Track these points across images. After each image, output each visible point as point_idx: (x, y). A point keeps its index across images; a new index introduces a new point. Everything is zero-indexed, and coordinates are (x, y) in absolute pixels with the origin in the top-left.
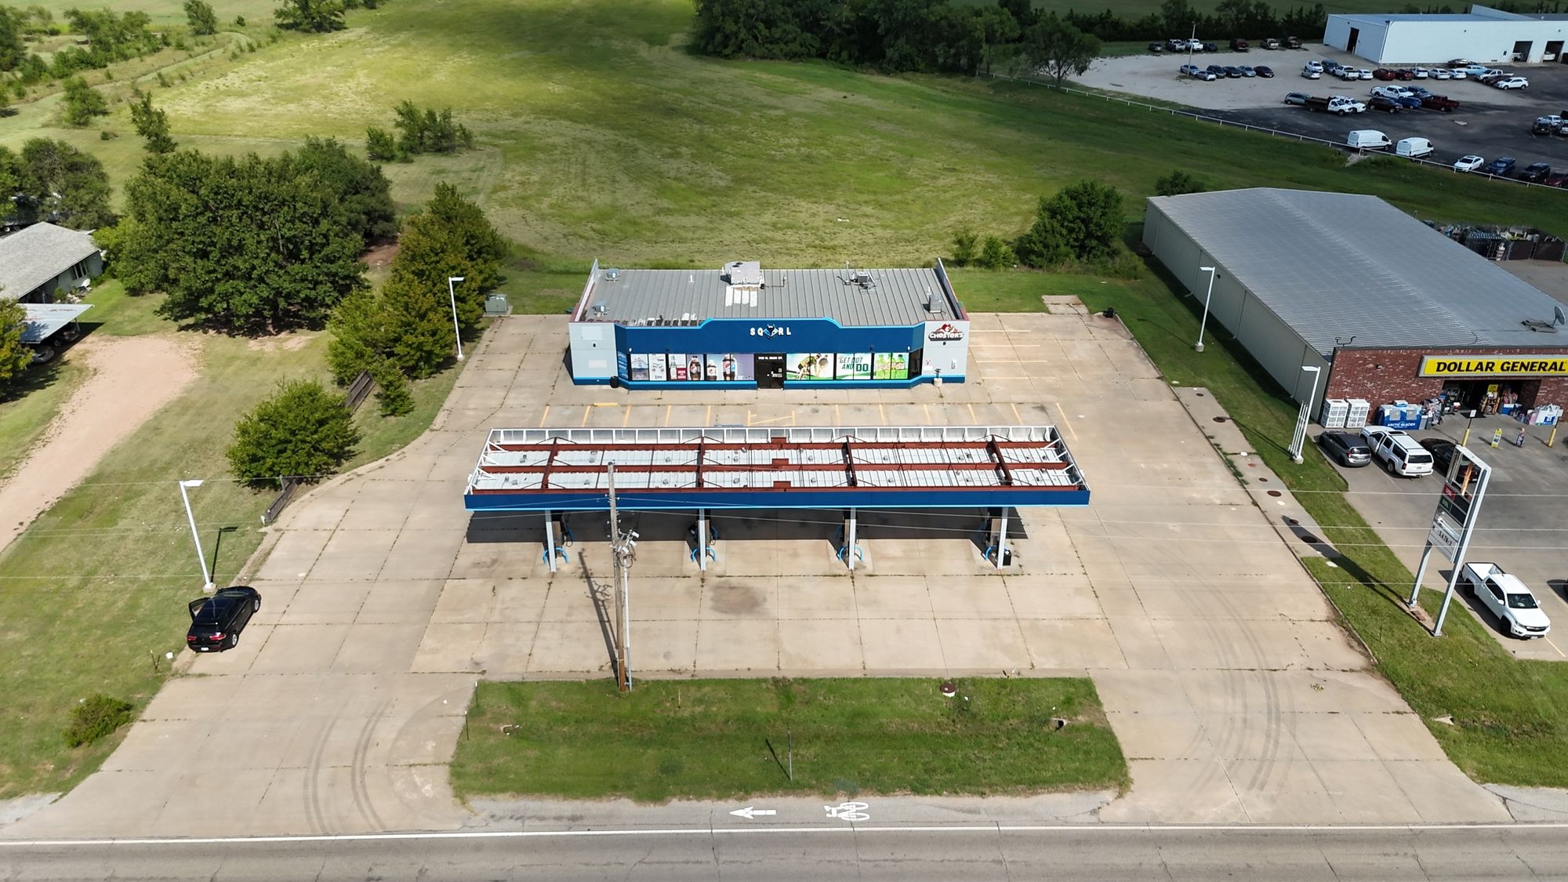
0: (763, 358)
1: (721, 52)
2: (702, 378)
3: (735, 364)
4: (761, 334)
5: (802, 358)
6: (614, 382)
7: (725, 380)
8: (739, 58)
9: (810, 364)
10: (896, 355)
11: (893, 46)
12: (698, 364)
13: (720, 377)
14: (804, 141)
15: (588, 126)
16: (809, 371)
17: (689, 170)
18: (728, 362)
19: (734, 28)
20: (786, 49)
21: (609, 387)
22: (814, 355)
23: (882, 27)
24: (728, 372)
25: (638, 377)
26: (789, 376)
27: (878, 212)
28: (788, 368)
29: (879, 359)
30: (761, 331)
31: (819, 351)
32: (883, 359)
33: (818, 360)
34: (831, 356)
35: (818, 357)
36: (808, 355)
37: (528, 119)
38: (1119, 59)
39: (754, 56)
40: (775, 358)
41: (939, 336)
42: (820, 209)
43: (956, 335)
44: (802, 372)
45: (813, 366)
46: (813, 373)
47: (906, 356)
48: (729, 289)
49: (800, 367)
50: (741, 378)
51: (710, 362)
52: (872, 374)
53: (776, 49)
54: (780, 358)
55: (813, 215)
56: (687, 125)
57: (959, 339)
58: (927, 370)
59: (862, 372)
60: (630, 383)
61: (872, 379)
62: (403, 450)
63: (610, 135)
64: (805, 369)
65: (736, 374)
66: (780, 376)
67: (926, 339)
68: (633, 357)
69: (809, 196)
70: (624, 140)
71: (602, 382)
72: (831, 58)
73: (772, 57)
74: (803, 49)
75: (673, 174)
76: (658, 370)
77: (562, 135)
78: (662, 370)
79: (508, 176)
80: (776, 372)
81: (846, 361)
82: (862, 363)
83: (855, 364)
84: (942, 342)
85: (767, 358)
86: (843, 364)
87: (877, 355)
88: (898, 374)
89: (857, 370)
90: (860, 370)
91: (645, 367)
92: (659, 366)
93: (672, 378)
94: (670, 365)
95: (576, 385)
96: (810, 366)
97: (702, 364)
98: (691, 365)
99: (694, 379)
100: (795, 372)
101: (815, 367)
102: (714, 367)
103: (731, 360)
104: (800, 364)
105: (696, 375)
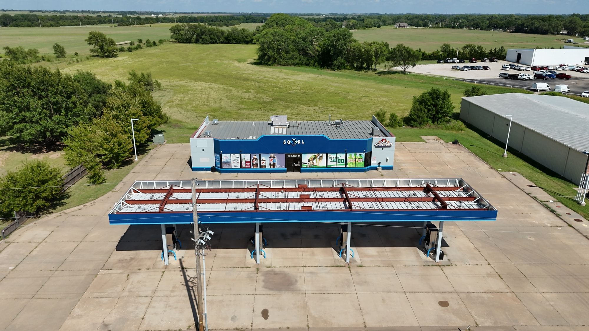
0: (290, 156)
1: (267, 63)
2: (259, 167)
3: (276, 159)
4: (289, 143)
5: (310, 156)
6: (213, 170)
7: (270, 168)
8: (275, 65)
9: (314, 159)
10: (358, 154)
11: (336, 60)
12: (256, 159)
13: (268, 166)
14: (302, 88)
15: (211, 84)
16: (314, 163)
17: (254, 96)
18: (272, 158)
19: (273, 54)
20: (293, 62)
21: (211, 172)
22: (316, 154)
23: (332, 52)
24: (272, 164)
25: (225, 166)
26: (304, 165)
27: (337, 109)
28: (303, 161)
29: (350, 156)
30: (289, 142)
31: (319, 152)
32: (351, 156)
33: (318, 157)
34: (325, 155)
35: (318, 155)
36: (313, 154)
37: (187, 82)
38: (426, 65)
39: (280, 65)
40: (296, 156)
41: (380, 145)
42: (311, 108)
43: (389, 144)
44: (310, 164)
45: (315, 160)
46: (315, 164)
47: (363, 155)
48: (272, 128)
49: (309, 161)
50: (278, 167)
51: (263, 158)
52: (346, 164)
53: (290, 62)
54: (299, 156)
55: (309, 110)
56: (253, 84)
57: (390, 146)
58: (374, 163)
59: (341, 163)
60: (221, 169)
61: (346, 167)
62: (94, 201)
63: (221, 86)
64: (312, 162)
65: (276, 164)
66: (299, 165)
67: (373, 147)
68: (223, 156)
69: (306, 104)
70: (226, 88)
71: (207, 169)
72: (311, 66)
73: (288, 65)
74: (300, 62)
75: (247, 97)
76: (236, 163)
77: (200, 86)
78: (238, 163)
79: (175, 98)
80: (297, 163)
81: (333, 158)
82: (341, 159)
83: (337, 159)
84: (381, 148)
85: (292, 156)
86: (331, 159)
87: (348, 155)
88: (359, 164)
89: (338, 162)
90: (340, 162)
91: (229, 161)
92: (236, 160)
93: (243, 167)
94: (242, 160)
95: (194, 171)
96: (314, 160)
97: (259, 159)
98: (253, 160)
99: (255, 167)
100: (306, 164)
101: (317, 161)
102: (265, 161)
103: (273, 157)
104: (309, 159)
105: (255, 165)
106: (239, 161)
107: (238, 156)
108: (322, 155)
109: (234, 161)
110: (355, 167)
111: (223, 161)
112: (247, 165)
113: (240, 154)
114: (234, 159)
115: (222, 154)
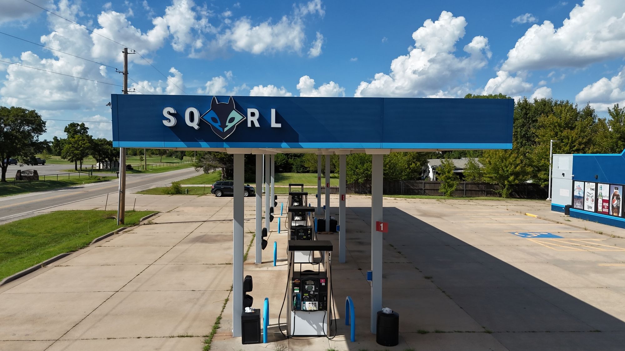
2: (620, 215)
6: (567, 211)
12: (618, 198)
21: (564, 214)
60: (573, 211)
68: (575, 185)
78: (593, 201)
91: (582, 195)
92: (591, 195)
93: (599, 210)
94: (598, 195)
95: (552, 210)
97: (621, 198)
98: (613, 198)
99: (615, 214)
105: (616, 209)
106: (594, 198)
107: (594, 187)
109: (588, 196)
111: (575, 194)
112: (604, 208)
113: (596, 183)
114: (588, 193)
115: (575, 182)
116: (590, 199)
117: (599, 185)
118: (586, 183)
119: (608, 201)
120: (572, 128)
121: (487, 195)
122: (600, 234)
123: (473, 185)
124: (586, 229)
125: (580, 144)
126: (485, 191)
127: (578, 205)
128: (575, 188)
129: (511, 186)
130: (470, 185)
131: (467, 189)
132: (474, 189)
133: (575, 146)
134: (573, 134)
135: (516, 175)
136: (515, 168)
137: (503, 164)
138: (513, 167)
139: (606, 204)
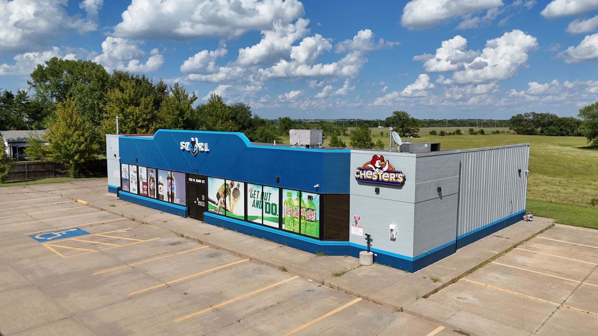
0: (190, 179)
2: (156, 197)
3: (174, 184)
4: (188, 149)
5: (219, 184)
9: (225, 193)
10: (305, 195)
12: (154, 181)
13: (166, 197)
16: (225, 204)
18: (170, 181)
22: (228, 182)
26: (209, 206)
28: (210, 196)
29: (288, 199)
30: (187, 146)
32: (291, 200)
33: (232, 190)
35: (232, 185)
36: (224, 181)
40: (200, 181)
41: (367, 175)
43: (392, 177)
44: (219, 204)
45: (227, 198)
46: (228, 208)
47: (316, 197)
49: (218, 196)
50: (178, 201)
51: (160, 179)
52: (281, 221)
54: (203, 182)
58: (354, 234)
59: (270, 215)
60: (120, 192)
61: (280, 228)
64: (222, 199)
65: (175, 195)
66: (203, 204)
68: (123, 166)
78: (136, 183)
80: (201, 200)
81: (256, 196)
82: (271, 202)
83: (264, 201)
84: (374, 188)
85: (194, 180)
86: (253, 199)
87: (285, 192)
88: (309, 227)
89: (266, 212)
90: (269, 213)
91: (128, 178)
92: (134, 178)
93: (141, 193)
94: (139, 178)
95: (109, 192)
96: (225, 196)
97: (155, 180)
98: (150, 181)
99: (152, 196)
100: (214, 203)
101: (230, 200)
102: (162, 184)
103: (172, 179)
104: (218, 194)
105: (153, 192)
106: (136, 180)
107: (136, 170)
108: (238, 185)
109: (132, 178)
110: (300, 234)
111: (123, 177)
112: (144, 191)
113: (137, 166)
114: (132, 175)
115: (122, 164)
116: (134, 182)
117: (140, 167)
118: (130, 165)
119: (146, 184)
120: (137, 105)
121: (55, 176)
122: (133, 220)
123: (37, 166)
124: (123, 216)
125: (144, 120)
126: (52, 171)
127: (125, 188)
128: (122, 170)
129: (77, 165)
130: (33, 166)
131: (29, 170)
132: (38, 170)
133: (139, 122)
134: (137, 110)
135: (82, 153)
136: (80, 146)
137: (65, 143)
138: (76, 145)
139: (145, 187)
